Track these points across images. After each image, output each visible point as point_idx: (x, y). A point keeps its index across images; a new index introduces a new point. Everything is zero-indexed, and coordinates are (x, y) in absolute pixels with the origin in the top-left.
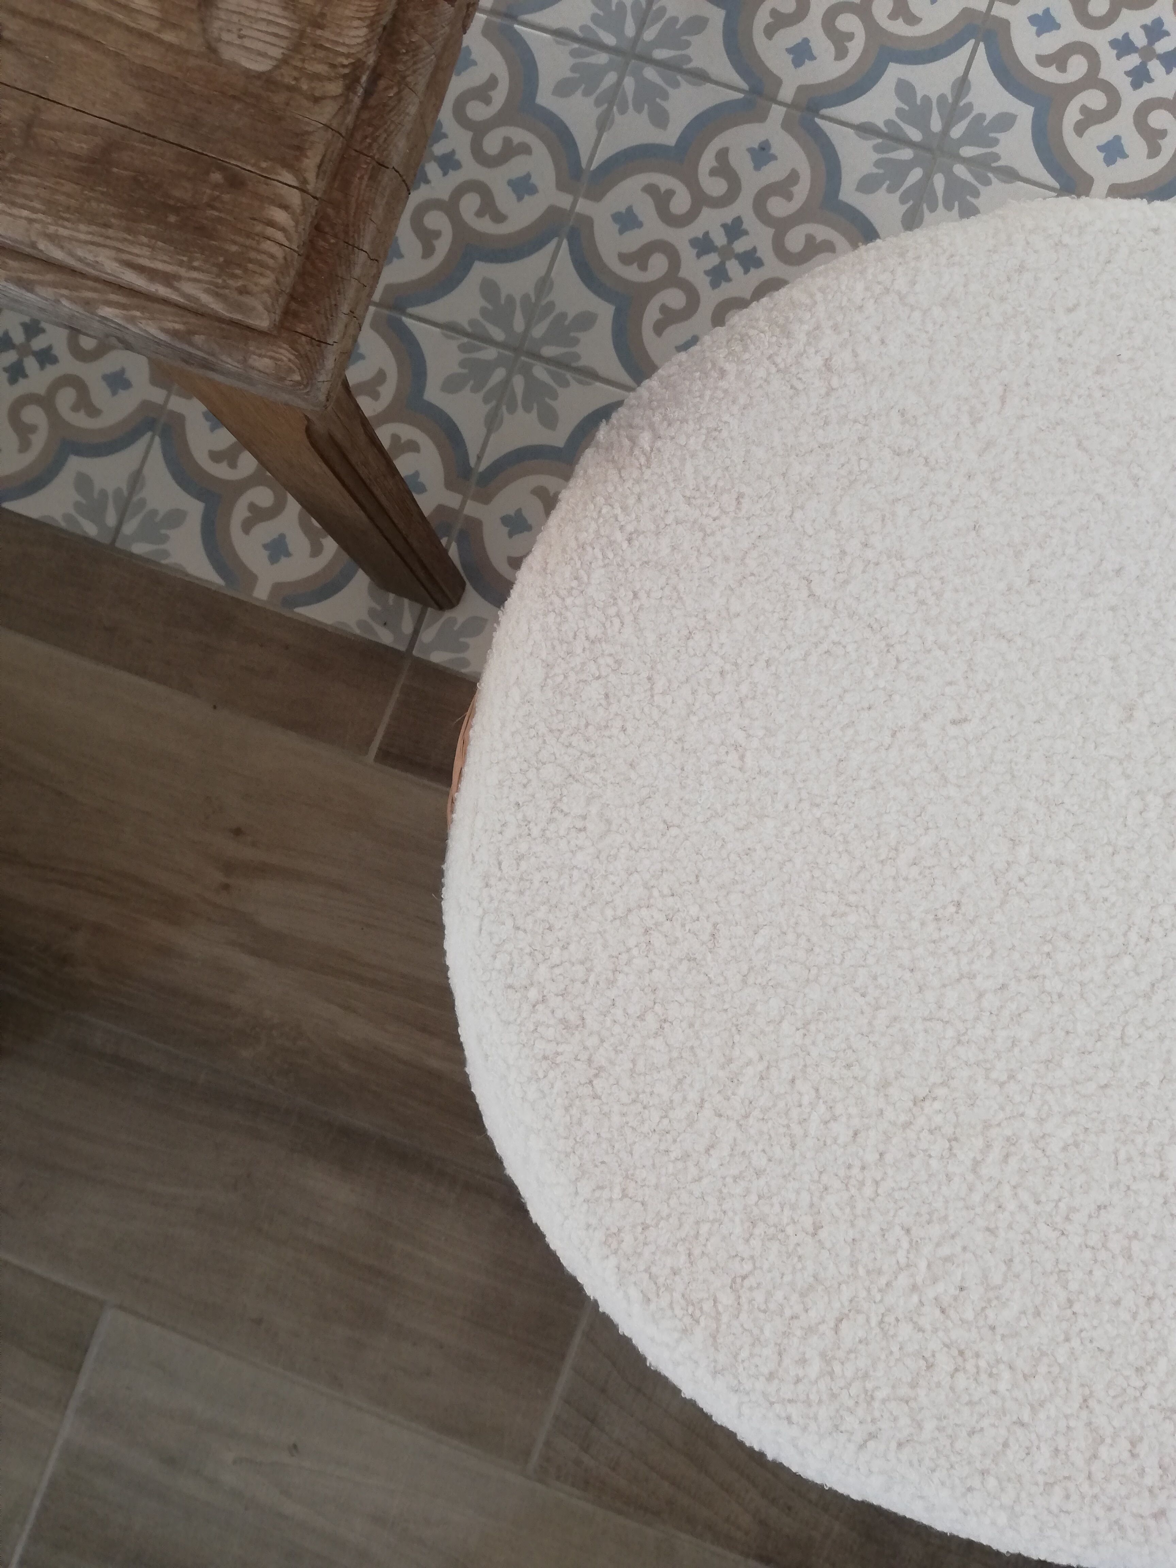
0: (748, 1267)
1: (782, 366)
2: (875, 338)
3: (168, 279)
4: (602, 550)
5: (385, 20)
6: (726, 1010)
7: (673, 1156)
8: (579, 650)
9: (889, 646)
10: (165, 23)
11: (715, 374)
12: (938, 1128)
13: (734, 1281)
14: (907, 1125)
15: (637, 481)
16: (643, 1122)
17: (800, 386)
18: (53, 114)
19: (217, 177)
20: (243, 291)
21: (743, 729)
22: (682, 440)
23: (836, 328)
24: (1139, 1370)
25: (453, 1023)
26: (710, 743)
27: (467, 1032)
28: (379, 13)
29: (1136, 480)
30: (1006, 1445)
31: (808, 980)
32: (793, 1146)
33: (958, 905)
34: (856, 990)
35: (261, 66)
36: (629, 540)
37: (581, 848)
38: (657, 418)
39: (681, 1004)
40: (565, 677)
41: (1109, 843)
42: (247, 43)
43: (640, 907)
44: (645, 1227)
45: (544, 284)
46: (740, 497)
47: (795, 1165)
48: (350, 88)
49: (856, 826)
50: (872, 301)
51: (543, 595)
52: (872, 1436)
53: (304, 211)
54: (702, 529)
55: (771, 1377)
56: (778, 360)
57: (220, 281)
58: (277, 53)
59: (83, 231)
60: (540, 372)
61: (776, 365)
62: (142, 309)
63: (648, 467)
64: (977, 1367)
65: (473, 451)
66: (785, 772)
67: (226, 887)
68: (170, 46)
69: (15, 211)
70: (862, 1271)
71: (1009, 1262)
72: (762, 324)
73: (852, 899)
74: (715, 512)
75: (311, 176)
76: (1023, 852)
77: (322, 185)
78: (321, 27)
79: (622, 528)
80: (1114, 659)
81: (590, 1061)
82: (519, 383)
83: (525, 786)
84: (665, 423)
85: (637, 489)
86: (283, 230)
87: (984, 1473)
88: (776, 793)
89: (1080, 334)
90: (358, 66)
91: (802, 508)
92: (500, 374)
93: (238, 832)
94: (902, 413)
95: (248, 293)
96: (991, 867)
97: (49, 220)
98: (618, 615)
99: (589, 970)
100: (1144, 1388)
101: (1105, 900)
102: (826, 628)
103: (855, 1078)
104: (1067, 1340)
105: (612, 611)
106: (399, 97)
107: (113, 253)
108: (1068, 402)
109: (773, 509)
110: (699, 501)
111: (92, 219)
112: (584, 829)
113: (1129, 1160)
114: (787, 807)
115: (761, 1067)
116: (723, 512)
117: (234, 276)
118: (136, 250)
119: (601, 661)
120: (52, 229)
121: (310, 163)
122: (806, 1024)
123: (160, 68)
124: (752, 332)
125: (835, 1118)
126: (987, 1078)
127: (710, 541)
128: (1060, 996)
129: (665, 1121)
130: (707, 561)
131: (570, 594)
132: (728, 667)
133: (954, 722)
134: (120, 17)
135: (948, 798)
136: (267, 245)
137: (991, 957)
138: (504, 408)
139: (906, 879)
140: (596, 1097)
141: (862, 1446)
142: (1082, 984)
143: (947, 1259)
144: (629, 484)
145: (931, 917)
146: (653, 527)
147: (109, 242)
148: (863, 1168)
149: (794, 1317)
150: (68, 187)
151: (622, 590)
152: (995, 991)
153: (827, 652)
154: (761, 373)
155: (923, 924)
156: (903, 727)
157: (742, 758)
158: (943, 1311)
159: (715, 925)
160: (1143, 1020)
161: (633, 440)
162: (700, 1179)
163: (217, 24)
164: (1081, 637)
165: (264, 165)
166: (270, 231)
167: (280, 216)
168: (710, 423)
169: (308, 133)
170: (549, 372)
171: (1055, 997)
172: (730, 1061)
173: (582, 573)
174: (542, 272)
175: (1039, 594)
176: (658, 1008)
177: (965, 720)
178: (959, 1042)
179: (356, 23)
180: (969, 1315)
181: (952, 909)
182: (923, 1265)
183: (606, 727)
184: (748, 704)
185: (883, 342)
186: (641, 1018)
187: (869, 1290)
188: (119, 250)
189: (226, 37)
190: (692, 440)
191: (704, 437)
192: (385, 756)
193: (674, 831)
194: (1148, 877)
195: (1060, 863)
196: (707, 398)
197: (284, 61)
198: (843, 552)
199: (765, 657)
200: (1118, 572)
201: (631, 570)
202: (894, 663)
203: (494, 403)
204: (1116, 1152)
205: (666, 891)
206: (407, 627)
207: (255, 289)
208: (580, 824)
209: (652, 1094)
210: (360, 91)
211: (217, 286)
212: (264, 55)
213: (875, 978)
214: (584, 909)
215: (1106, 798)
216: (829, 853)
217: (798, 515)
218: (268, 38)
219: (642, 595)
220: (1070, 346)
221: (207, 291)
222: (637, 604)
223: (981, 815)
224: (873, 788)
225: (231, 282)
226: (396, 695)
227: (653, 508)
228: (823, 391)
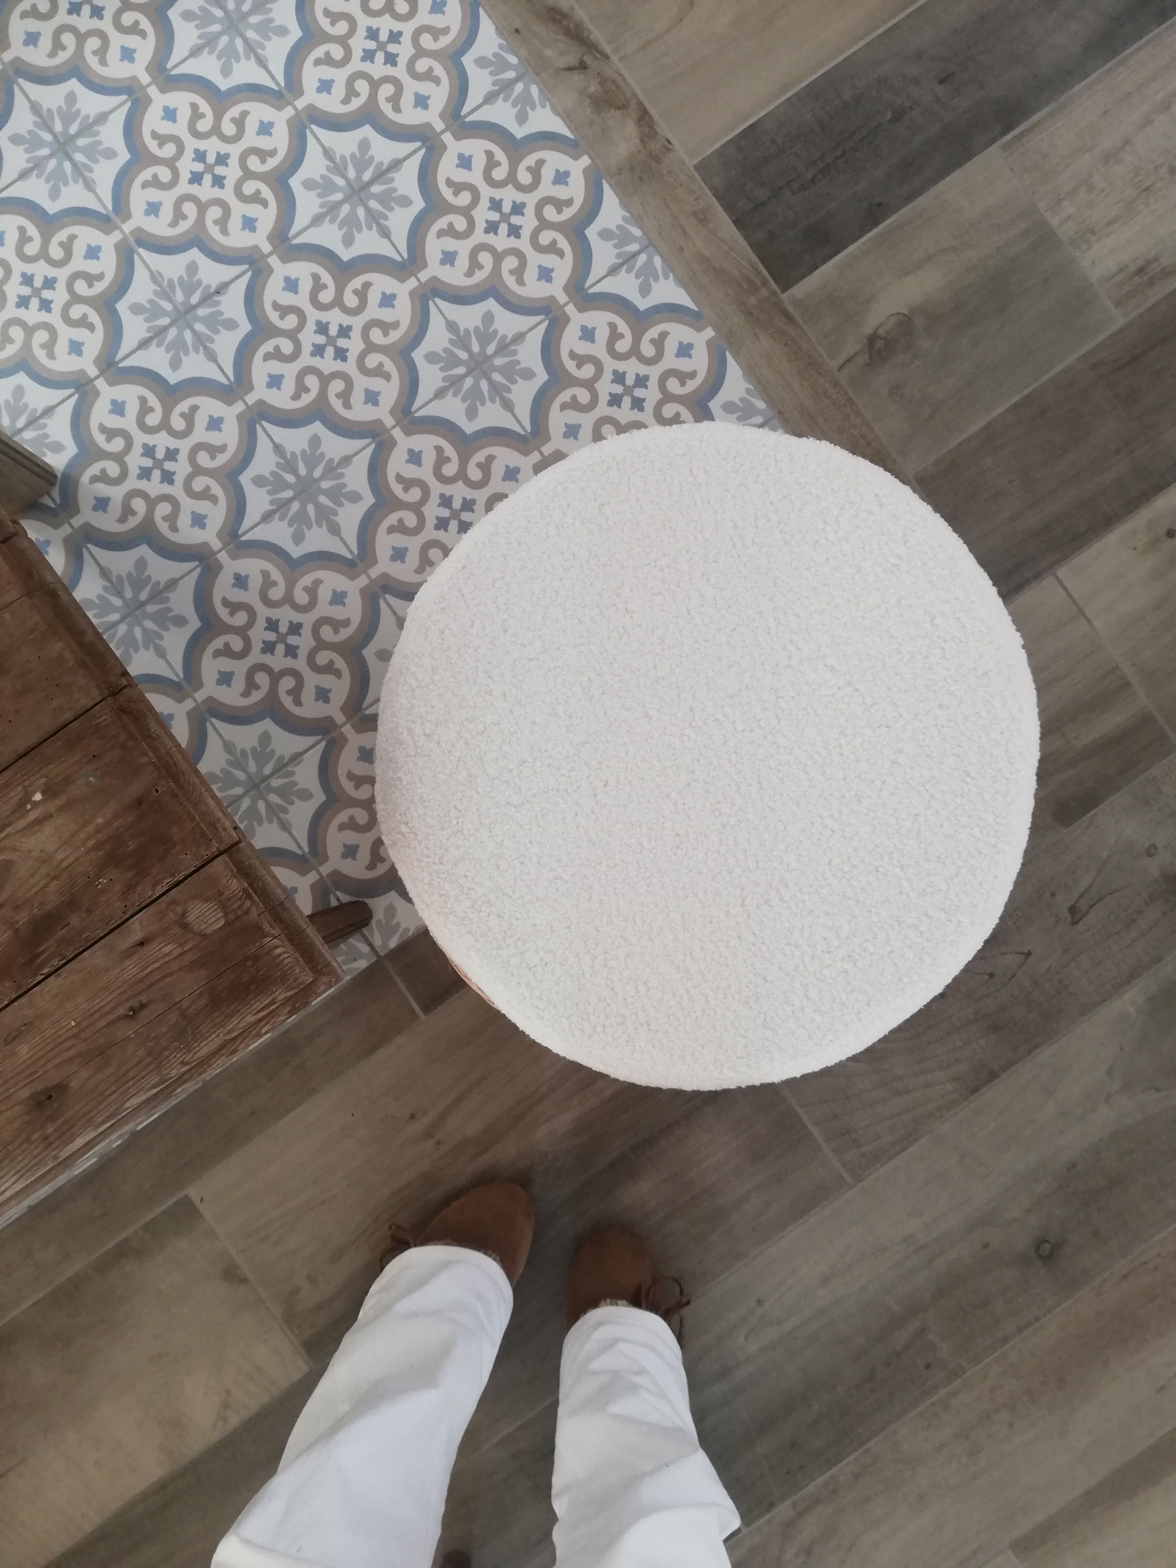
0: (762, 1016)
1: (414, 754)
2: (429, 709)
3: (273, 1002)
4: (437, 877)
5: (235, 870)
6: (657, 956)
7: (699, 1017)
8: (472, 915)
9: (558, 790)
10: (181, 945)
11: (398, 783)
12: (758, 904)
13: (764, 1026)
14: (749, 916)
15: (420, 843)
16: (679, 1019)
17: (427, 753)
18: (185, 1004)
19: (250, 963)
20: (296, 980)
21: (550, 870)
22: (416, 815)
23: (414, 722)
24: (901, 893)
25: (589, 1070)
26: (547, 887)
27: (597, 1066)
28: (232, 871)
29: (558, 648)
30: (895, 964)
31: (668, 915)
32: (727, 966)
33: (678, 835)
34: (684, 898)
35: (222, 922)
36: (442, 863)
37: (553, 969)
38: (399, 818)
39: (643, 972)
40: (479, 928)
41: (693, 761)
42: (210, 922)
43: (593, 962)
44: (720, 1047)
45: (228, 747)
46: (455, 807)
47: (735, 971)
48: (251, 898)
49: (620, 853)
50: (413, 700)
51: (438, 913)
52: (858, 1013)
53: (283, 942)
54: (458, 832)
55: (810, 1037)
56: (411, 754)
57: (286, 985)
58: (220, 915)
59: (235, 1021)
60: (276, 782)
61: (412, 756)
62: (274, 1017)
63: (417, 835)
64: (858, 954)
65: (293, 848)
66: (580, 866)
67: (439, 1143)
68: (191, 949)
69: (210, 1039)
70: (793, 973)
71: (827, 913)
72: (390, 749)
73: (647, 875)
74: (454, 822)
75: (272, 931)
76: (674, 795)
77: (277, 929)
78: (223, 894)
79: (434, 863)
80: (623, 707)
81: (641, 1025)
82: (273, 798)
83: (512, 975)
84: (404, 816)
85: (423, 846)
86: (284, 953)
87: (900, 980)
88: (585, 875)
89: (485, 628)
90: (245, 890)
91: (477, 786)
92: (261, 805)
93: (413, 1117)
94: (467, 720)
95: (298, 978)
96: (671, 812)
97: (222, 1029)
98: (469, 889)
99: (605, 1000)
100: (908, 895)
101: (714, 778)
102: (533, 810)
103: (717, 923)
104: (871, 912)
105: (465, 891)
106: (263, 882)
107: (249, 1015)
108: (508, 652)
109: (470, 798)
110: (446, 825)
111: (231, 1015)
112: (547, 963)
113: (819, 839)
114: (593, 875)
115: (689, 957)
116: (456, 818)
117: (288, 980)
118: (254, 1007)
119: (483, 909)
120: (226, 1031)
121: (267, 928)
122: (684, 928)
123: (197, 957)
124: (390, 755)
125: (728, 942)
126: (751, 872)
127: (465, 832)
128: (739, 821)
129: (685, 1010)
130: (472, 839)
131: (447, 903)
132: (521, 859)
133: (605, 786)
134: (168, 959)
135: (633, 809)
136: (286, 961)
137: (706, 837)
138: (282, 815)
139: (654, 848)
140: (656, 1032)
141: (860, 1020)
142: (740, 810)
143: (811, 936)
144: (418, 848)
145: (675, 849)
146: (443, 851)
147: (245, 1014)
148: (754, 944)
149: (793, 1012)
150: (215, 1015)
151: (460, 880)
152: (720, 844)
153: (543, 816)
154: (411, 764)
155: (676, 854)
156: (593, 807)
157: (562, 879)
158: (829, 952)
159: (621, 936)
160: (770, 797)
161: (400, 833)
162: (716, 1012)
163: (195, 928)
164: (605, 713)
165: (257, 945)
166: (281, 958)
167: (279, 951)
168: (416, 799)
169: (257, 922)
170: (279, 777)
171: (738, 823)
172: (678, 967)
173: (441, 892)
174: (221, 743)
175: (577, 718)
176: (639, 982)
177: (607, 781)
178: (731, 872)
179: (230, 881)
180: (836, 943)
181: (677, 839)
182: (805, 947)
183: (512, 925)
184: (542, 861)
185: (433, 707)
186: (638, 992)
187: (802, 975)
188: (250, 1013)
189: (202, 928)
190: (419, 811)
191: (421, 805)
192: (428, 1008)
193: (572, 927)
194: (716, 755)
195: (688, 785)
196: (405, 793)
197: (226, 915)
198: (507, 782)
199: (527, 842)
200: (590, 680)
201: (454, 871)
202: (565, 793)
203: (275, 819)
204: (813, 843)
205: (594, 947)
206: (365, 948)
207: (297, 976)
208: (544, 963)
209: (670, 1008)
210: (254, 895)
211: (287, 988)
212: (218, 920)
213: (684, 888)
214: (579, 985)
215: (675, 749)
216: (623, 871)
217: (479, 790)
218: (214, 914)
219: (468, 874)
220: (487, 635)
221: (286, 992)
222: (470, 879)
223: (649, 801)
224: (609, 836)
225: (290, 982)
226: (398, 980)
227: (435, 846)
228: (436, 745)
